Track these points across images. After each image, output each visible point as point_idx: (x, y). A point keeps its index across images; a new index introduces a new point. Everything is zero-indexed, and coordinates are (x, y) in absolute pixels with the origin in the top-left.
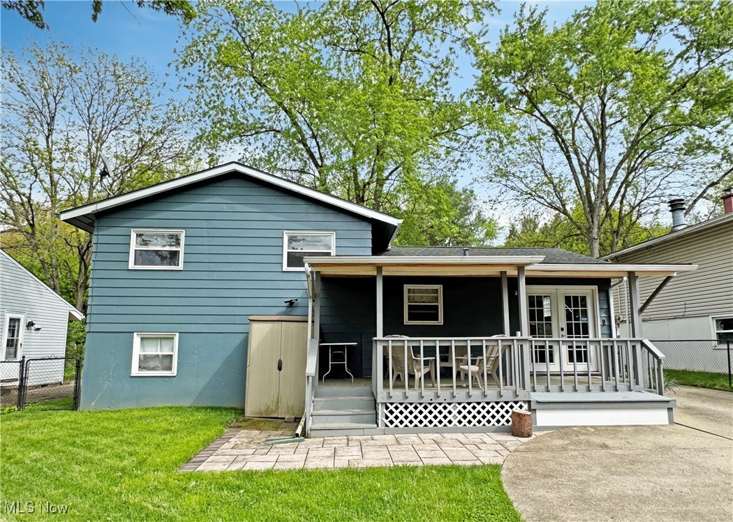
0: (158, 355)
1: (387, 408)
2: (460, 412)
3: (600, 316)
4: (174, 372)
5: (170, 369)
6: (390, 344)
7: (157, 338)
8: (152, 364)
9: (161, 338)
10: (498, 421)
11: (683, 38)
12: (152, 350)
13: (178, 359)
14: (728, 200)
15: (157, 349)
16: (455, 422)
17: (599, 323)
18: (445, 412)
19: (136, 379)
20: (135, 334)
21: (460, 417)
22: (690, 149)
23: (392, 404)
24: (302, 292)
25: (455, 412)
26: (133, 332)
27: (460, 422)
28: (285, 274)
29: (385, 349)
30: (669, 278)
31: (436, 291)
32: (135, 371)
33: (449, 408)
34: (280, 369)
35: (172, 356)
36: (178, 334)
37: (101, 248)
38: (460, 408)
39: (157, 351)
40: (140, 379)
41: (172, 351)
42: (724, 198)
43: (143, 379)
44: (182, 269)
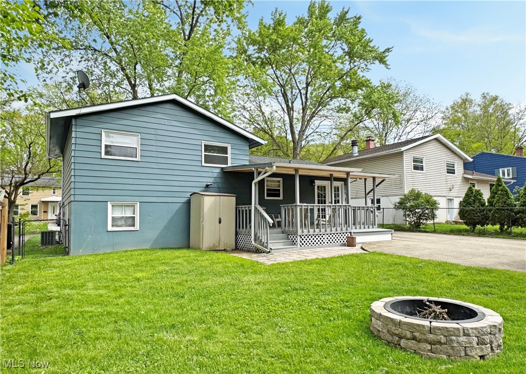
0: (123, 217)
1: (301, 237)
2: (327, 238)
3: (344, 196)
4: (137, 227)
5: (133, 225)
6: (309, 207)
7: (122, 206)
8: (120, 223)
9: (125, 206)
10: (340, 242)
11: (344, 50)
12: (118, 214)
13: (140, 219)
14: (368, 142)
15: (122, 213)
16: (326, 243)
17: (344, 200)
18: (322, 239)
19: (112, 233)
20: (109, 203)
21: (327, 240)
22: (340, 110)
23: (303, 235)
24: (213, 179)
25: (326, 238)
26: (107, 202)
27: (327, 243)
28: (203, 168)
29: (301, 210)
30: (383, 180)
31: (279, 181)
32: (110, 228)
33: (324, 236)
34: (220, 223)
35: (134, 217)
36: (138, 203)
37: (79, 141)
38: (328, 236)
39: (122, 214)
40: (114, 233)
41: (134, 214)
42: (367, 141)
43: (116, 233)
44: (139, 160)
